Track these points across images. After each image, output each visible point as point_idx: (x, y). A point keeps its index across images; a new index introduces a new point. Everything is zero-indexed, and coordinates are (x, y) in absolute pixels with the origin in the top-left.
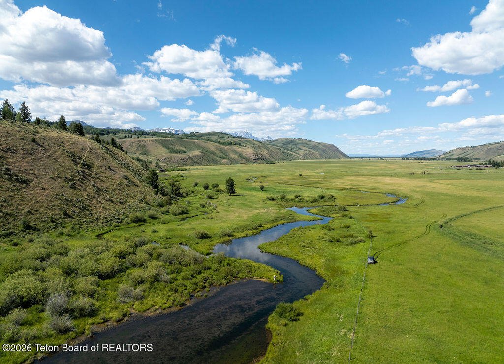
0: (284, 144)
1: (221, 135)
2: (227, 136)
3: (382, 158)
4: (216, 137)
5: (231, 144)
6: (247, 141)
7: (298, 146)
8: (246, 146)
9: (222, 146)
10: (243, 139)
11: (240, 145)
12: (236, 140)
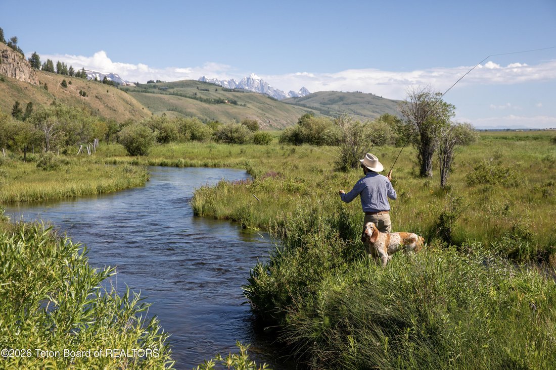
0: (324, 104)
1: (203, 87)
2: (214, 88)
3: (531, 130)
4: (195, 90)
5: (220, 102)
6: (249, 97)
7: (353, 107)
8: (245, 105)
9: (206, 105)
10: (242, 94)
11: (235, 103)
12: (228, 95)
